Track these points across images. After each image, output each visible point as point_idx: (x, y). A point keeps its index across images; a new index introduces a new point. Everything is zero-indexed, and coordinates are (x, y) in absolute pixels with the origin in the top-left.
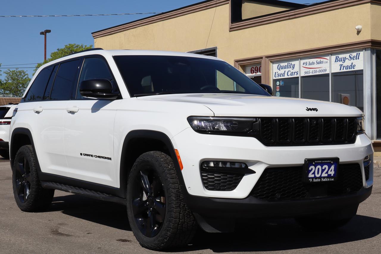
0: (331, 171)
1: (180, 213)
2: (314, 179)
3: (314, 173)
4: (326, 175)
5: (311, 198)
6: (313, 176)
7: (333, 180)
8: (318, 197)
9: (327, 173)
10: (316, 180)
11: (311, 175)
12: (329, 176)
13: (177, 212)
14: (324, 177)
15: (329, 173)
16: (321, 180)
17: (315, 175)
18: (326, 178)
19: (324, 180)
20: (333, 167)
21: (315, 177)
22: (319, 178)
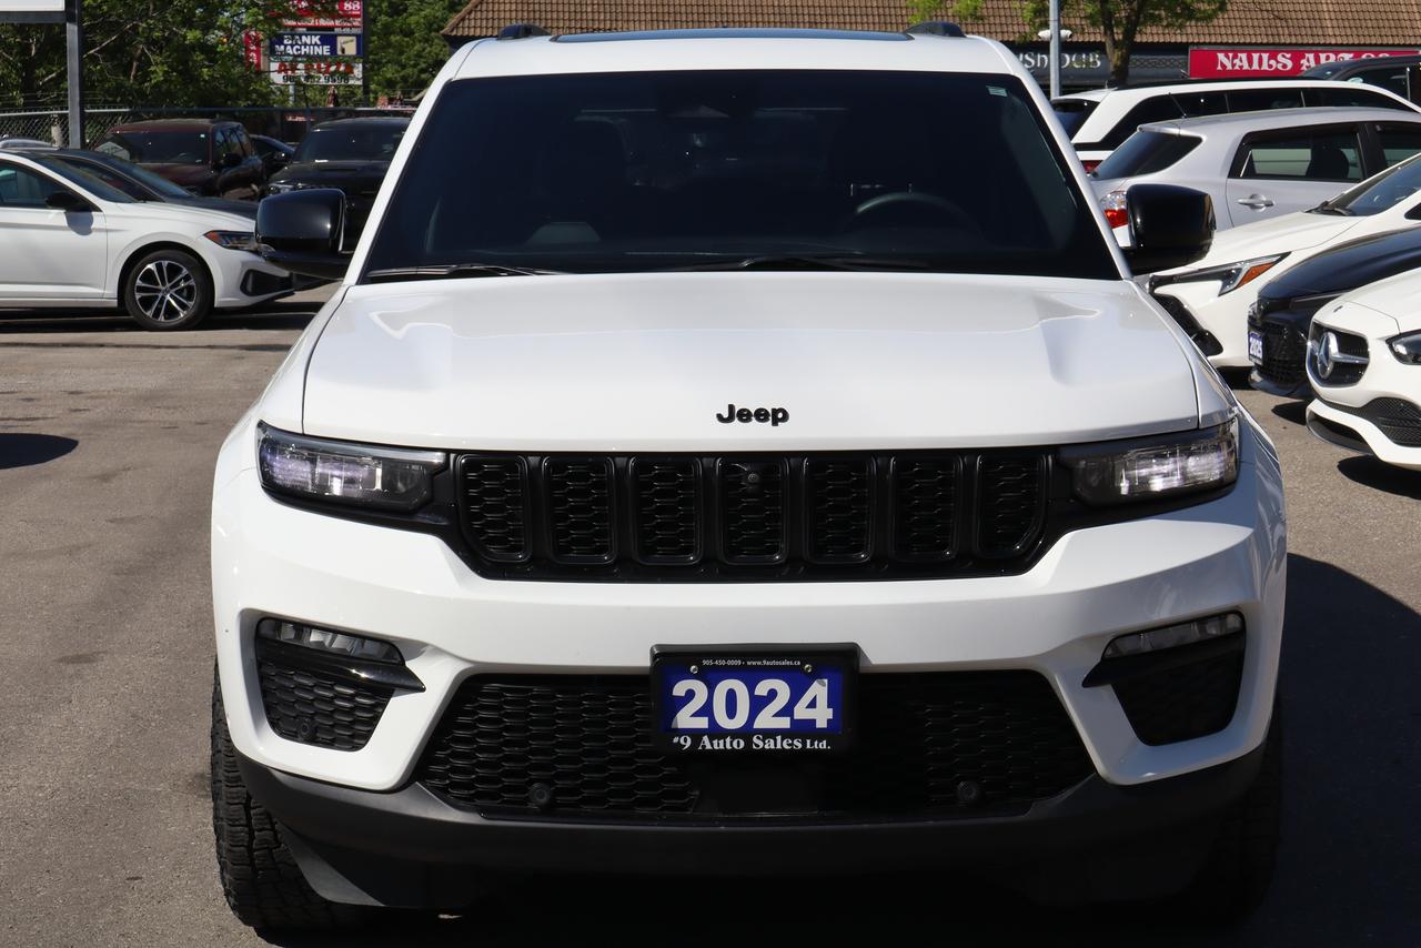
0: (813, 704)
1: (247, 808)
2: (705, 738)
3: (706, 710)
4: (785, 723)
5: (720, 815)
6: (703, 723)
7: (823, 745)
8: (765, 815)
9: (787, 711)
10: (718, 745)
11: (685, 719)
12: (804, 729)
13: (236, 801)
14: (769, 734)
15: (801, 712)
16: (749, 742)
17: (712, 721)
18: (779, 738)
19: (770, 745)
20: (819, 690)
21: (715, 731)
22: (734, 734)
